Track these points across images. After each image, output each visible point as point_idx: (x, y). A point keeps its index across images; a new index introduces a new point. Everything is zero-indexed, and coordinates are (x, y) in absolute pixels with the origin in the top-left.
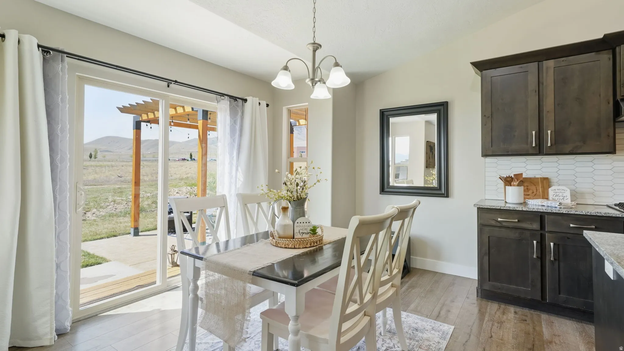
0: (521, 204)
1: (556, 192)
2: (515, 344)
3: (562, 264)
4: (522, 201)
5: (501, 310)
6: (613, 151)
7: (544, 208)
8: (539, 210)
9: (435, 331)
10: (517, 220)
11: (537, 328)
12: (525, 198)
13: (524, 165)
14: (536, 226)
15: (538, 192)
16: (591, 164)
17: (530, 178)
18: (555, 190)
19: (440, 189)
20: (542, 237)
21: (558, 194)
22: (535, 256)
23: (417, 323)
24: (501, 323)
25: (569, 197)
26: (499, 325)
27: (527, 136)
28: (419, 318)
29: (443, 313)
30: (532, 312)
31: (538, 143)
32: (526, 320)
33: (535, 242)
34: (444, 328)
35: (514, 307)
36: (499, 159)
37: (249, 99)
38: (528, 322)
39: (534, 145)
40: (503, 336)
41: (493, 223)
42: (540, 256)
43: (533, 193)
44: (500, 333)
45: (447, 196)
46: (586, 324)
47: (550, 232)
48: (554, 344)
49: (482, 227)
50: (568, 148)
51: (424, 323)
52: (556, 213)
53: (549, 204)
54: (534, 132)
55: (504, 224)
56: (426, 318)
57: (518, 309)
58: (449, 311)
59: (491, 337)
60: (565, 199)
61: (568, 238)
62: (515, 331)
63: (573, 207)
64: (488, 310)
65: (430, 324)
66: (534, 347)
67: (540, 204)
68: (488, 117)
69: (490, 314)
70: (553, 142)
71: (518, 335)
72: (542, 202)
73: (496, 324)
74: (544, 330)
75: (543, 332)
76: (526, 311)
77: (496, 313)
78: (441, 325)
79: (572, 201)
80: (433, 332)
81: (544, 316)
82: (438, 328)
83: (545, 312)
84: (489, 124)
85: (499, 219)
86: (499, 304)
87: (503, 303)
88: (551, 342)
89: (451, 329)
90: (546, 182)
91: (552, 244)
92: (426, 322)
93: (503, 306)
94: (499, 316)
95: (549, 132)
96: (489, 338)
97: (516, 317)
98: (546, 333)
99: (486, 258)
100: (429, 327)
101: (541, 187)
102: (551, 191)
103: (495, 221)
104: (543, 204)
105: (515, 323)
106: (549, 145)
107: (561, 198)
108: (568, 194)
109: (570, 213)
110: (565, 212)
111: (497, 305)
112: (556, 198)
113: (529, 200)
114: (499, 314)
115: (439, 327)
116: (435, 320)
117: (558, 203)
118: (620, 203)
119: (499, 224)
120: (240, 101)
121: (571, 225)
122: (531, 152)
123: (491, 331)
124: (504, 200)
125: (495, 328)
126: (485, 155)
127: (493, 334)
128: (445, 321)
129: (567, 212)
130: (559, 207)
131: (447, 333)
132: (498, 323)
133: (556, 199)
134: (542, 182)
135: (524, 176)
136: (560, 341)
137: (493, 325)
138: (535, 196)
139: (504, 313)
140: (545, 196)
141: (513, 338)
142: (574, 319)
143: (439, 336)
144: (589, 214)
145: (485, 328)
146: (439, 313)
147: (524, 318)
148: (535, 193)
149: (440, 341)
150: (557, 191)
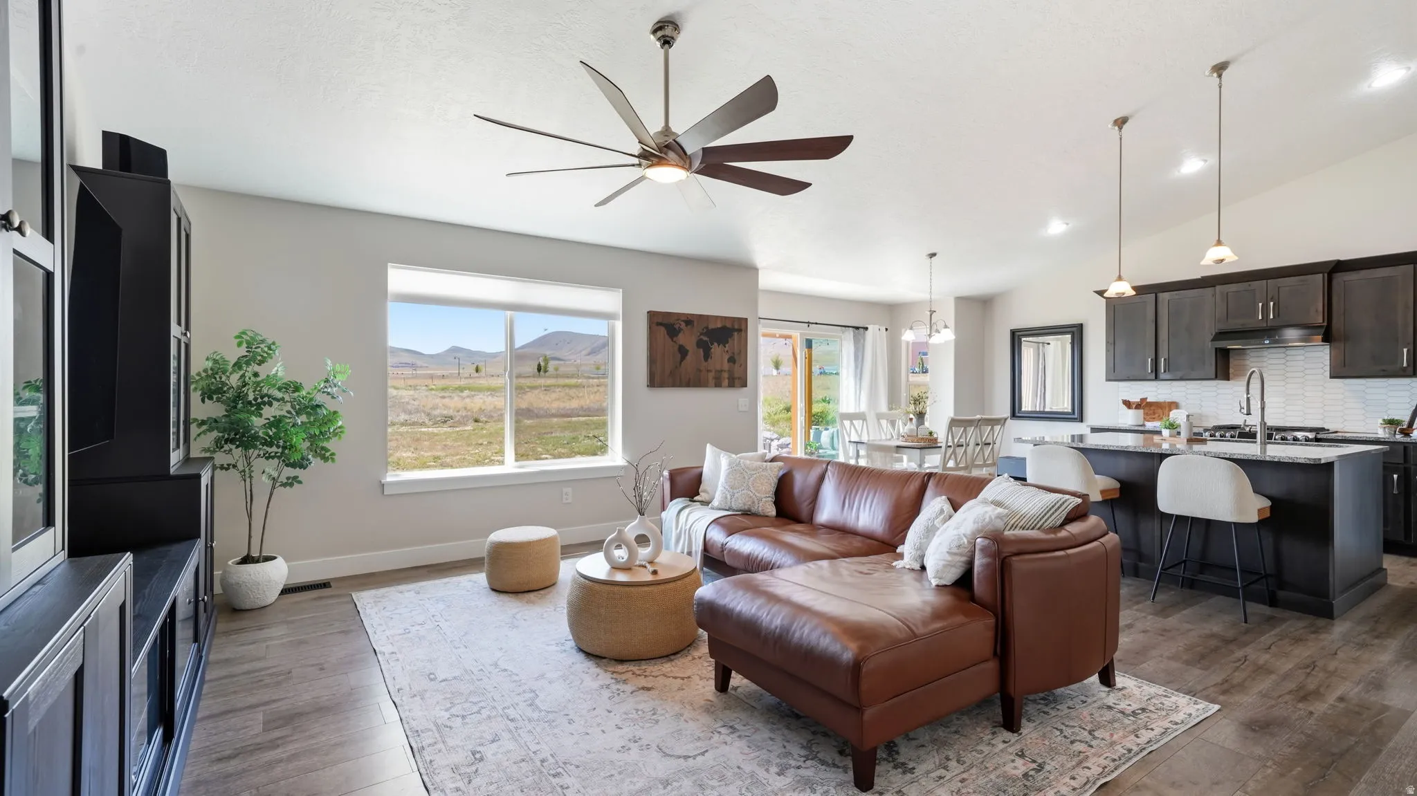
4: (1141, 423)
6: (1216, 378)
15: (1163, 415)
16: (1215, 389)
17: (1154, 403)
19: (1074, 413)
27: (1145, 362)
31: (1154, 369)
37: (870, 327)
39: (1149, 372)
43: (1159, 416)
45: (1081, 421)
50: (1180, 374)
54: (1150, 359)
68: (1111, 344)
70: (1166, 370)
84: (1112, 351)
95: (1163, 359)
101: (1163, 410)
106: (1162, 371)
113: (1147, 422)
120: (862, 330)
122: (1148, 377)
126: (1108, 380)
134: (1166, 406)
135: (1148, 400)
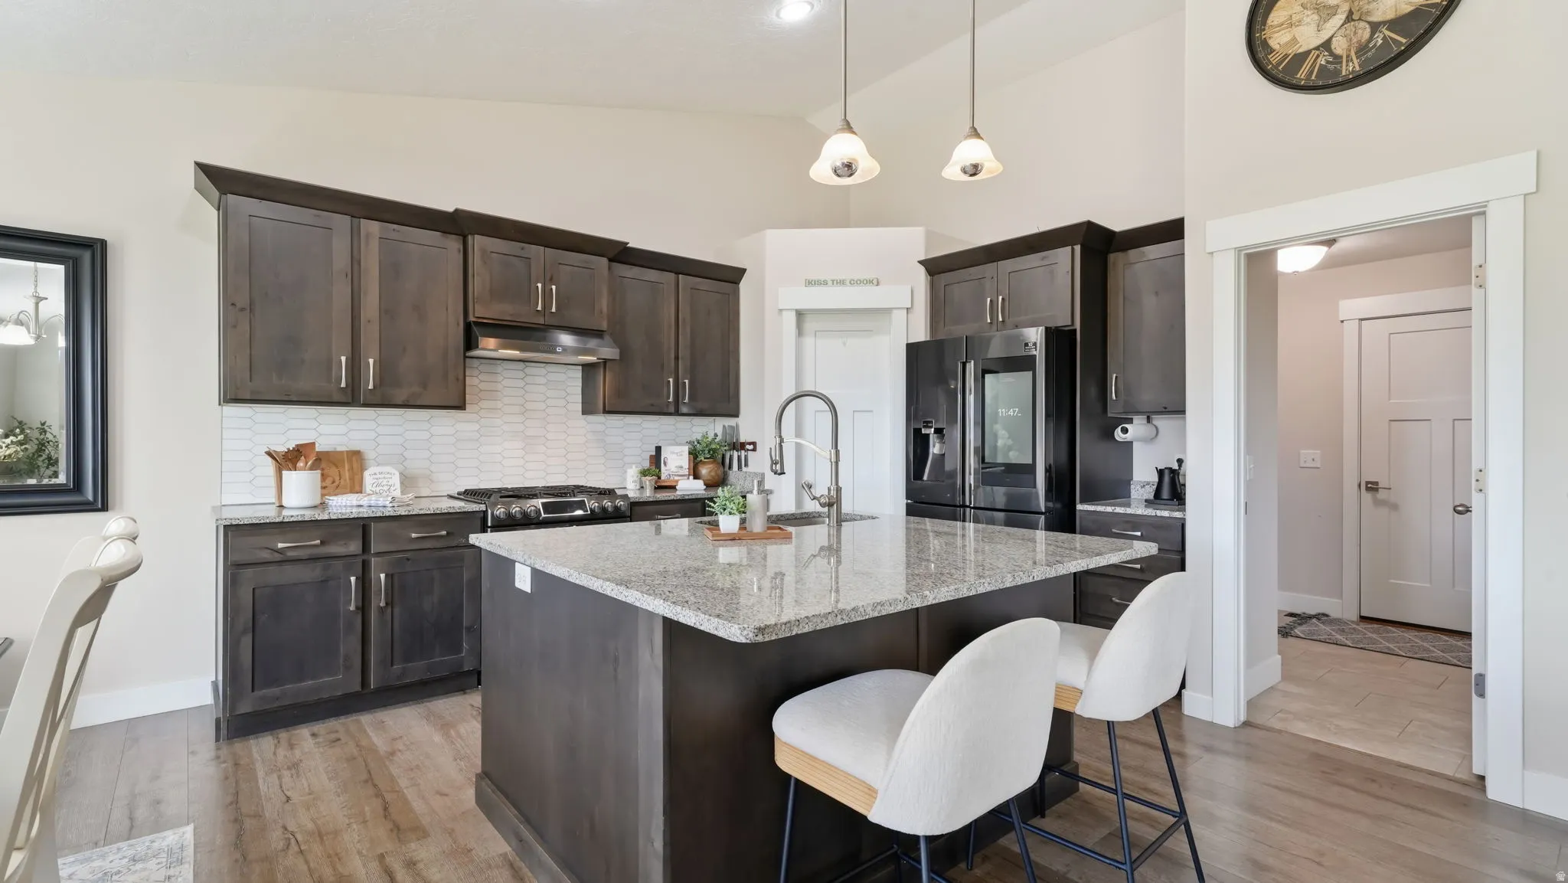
0: (315, 507)
1: (377, 479)
2: (339, 788)
3: (397, 610)
4: (318, 501)
5: (284, 742)
6: (461, 406)
7: (361, 510)
8: (361, 515)
9: (141, 860)
10: (318, 541)
11: (364, 743)
12: (323, 495)
13: (315, 424)
14: (355, 547)
15: (342, 480)
17: (327, 452)
18: (375, 474)
19: (77, 488)
20: (365, 565)
21: (380, 481)
22: (352, 608)
23: (71, 875)
24: (294, 766)
25: (398, 485)
26: (293, 771)
27: (329, 364)
28: (72, 859)
29: (142, 813)
30: (343, 720)
31: (350, 380)
32: (339, 739)
33: (353, 579)
34: (165, 843)
35: (307, 727)
36: (257, 410)
38: (343, 741)
39: (343, 385)
40: (309, 786)
41: (266, 555)
42: (360, 604)
43: (333, 482)
44: (303, 784)
45: (104, 508)
46: (429, 701)
47: (378, 554)
48: (399, 754)
49: (234, 571)
50: (401, 395)
51: (97, 864)
52: (389, 516)
53: (372, 502)
54: (343, 359)
55: (291, 554)
56: (98, 850)
57: (320, 727)
58: (159, 803)
59: (288, 799)
60: (392, 491)
61: (408, 559)
62: (329, 766)
63: (411, 502)
64: (256, 755)
65: (119, 855)
66: (370, 775)
67: (355, 503)
68: (242, 309)
69: (263, 762)
70: (378, 382)
71: (335, 770)
72: (359, 499)
73: (286, 773)
74: (375, 739)
75: (374, 745)
76: (333, 723)
77: (275, 754)
78: (153, 842)
79: (403, 493)
80: (139, 866)
81: (366, 719)
82: (149, 851)
83: (364, 713)
84: (245, 327)
85: (280, 545)
86: (271, 735)
87: (282, 730)
88: (393, 754)
89: (186, 836)
90: (355, 461)
91: (383, 576)
92: (103, 856)
93: (283, 735)
94: (285, 756)
95: (371, 361)
96: (285, 803)
97: (318, 743)
98: (379, 741)
99: (247, 641)
100: (117, 865)
101: (349, 470)
102: (368, 478)
103: (269, 551)
104: (361, 503)
105: (322, 753)
106: (371, 387)
107: (386, 488)
108: (396, 480)
109: (411, 513)
110: (403, 514)
111: (270, 738)
112: (378, 489)
113: (331, 498)
114: (282, 752)
115: (149, 848)
116: (128, 839)
117: (390, 499)
118: (466, 490)
119: (277, 557)
121: (414, 535)
122: (336, 398)
123: (283, 791)
124: (274, 503)
125: (287, 779)
126: (227, 398)
127: (289, 794)
128: (159, 825)
129: (406, 513)
130: (391, 505)
131: (182, 848)
132: (289, 768)
133: (378, 491)
134: (350, 461)
135: (319, 448)
136: (405, 745)
137: (280, 778)
138: (338, 489)
139: (291, 746)
140: (356, 487)
141: (330, 779)
142: (411, 703)
143: (160, 866)
144: (438, 512)
145: (266, 790)
146: (131, 819)
147: (333, 736)
148: (337, 483)
149: (171, 872)
150: (378, 476)
